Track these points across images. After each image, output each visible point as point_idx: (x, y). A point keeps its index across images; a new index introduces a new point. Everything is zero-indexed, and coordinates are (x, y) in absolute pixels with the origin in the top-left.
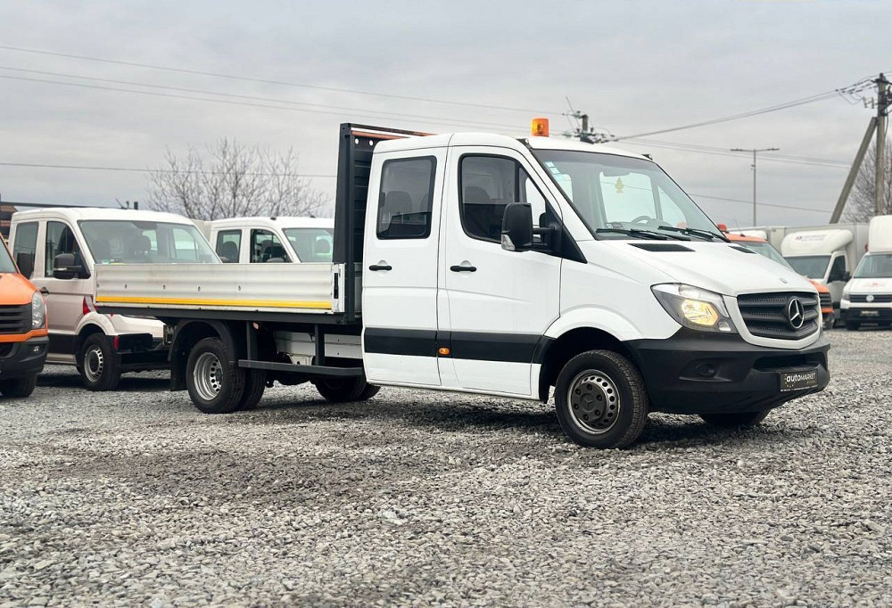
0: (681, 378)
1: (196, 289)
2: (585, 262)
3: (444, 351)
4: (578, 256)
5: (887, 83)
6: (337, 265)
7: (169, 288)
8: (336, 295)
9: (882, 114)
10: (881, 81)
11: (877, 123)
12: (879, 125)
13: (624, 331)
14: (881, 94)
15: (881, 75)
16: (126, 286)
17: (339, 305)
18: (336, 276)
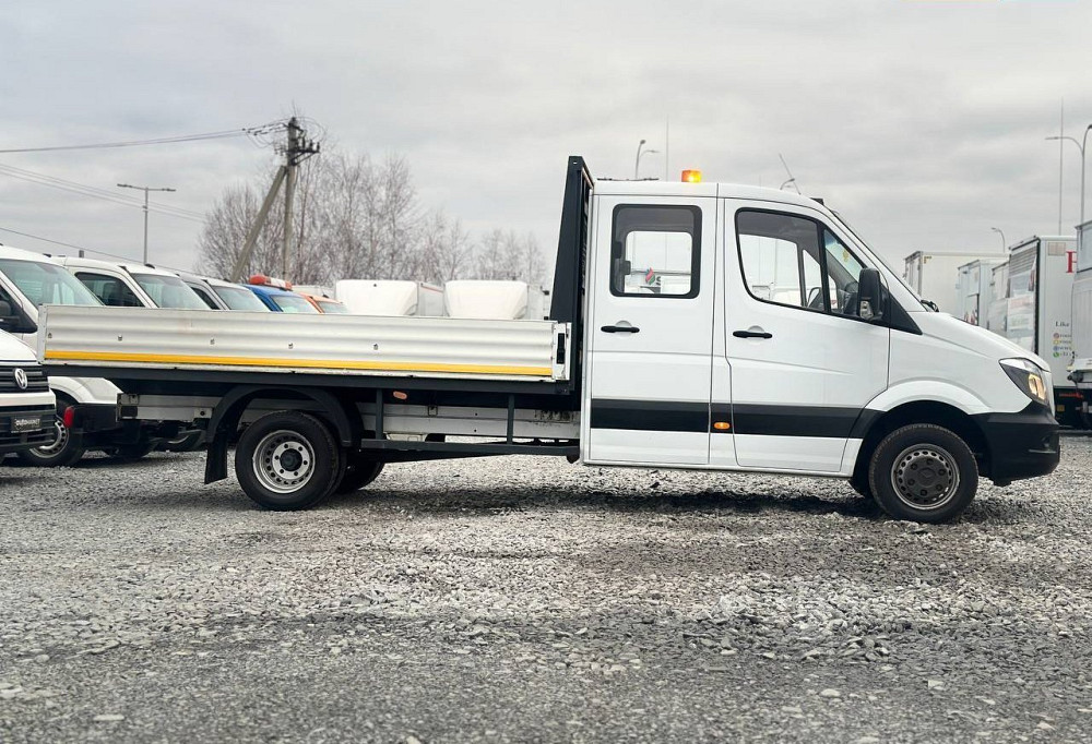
0: (1031, 451)
1: (285, 346)
2: (920, 333)
3: (722, 425)
4: (911, 327)
5: (298, 128)
6: (563, 325)
7: (219, 343)
8: (561, 359)
9: (292, 163)
10: (292, 126)
11: (286, 171)
12: (289, 175)
13: (972, 405)
14: (293, 140)
15: (294, 119)
16: (120, 339)
17: (561, 372)
18: (561, 338)
